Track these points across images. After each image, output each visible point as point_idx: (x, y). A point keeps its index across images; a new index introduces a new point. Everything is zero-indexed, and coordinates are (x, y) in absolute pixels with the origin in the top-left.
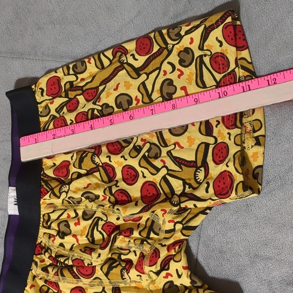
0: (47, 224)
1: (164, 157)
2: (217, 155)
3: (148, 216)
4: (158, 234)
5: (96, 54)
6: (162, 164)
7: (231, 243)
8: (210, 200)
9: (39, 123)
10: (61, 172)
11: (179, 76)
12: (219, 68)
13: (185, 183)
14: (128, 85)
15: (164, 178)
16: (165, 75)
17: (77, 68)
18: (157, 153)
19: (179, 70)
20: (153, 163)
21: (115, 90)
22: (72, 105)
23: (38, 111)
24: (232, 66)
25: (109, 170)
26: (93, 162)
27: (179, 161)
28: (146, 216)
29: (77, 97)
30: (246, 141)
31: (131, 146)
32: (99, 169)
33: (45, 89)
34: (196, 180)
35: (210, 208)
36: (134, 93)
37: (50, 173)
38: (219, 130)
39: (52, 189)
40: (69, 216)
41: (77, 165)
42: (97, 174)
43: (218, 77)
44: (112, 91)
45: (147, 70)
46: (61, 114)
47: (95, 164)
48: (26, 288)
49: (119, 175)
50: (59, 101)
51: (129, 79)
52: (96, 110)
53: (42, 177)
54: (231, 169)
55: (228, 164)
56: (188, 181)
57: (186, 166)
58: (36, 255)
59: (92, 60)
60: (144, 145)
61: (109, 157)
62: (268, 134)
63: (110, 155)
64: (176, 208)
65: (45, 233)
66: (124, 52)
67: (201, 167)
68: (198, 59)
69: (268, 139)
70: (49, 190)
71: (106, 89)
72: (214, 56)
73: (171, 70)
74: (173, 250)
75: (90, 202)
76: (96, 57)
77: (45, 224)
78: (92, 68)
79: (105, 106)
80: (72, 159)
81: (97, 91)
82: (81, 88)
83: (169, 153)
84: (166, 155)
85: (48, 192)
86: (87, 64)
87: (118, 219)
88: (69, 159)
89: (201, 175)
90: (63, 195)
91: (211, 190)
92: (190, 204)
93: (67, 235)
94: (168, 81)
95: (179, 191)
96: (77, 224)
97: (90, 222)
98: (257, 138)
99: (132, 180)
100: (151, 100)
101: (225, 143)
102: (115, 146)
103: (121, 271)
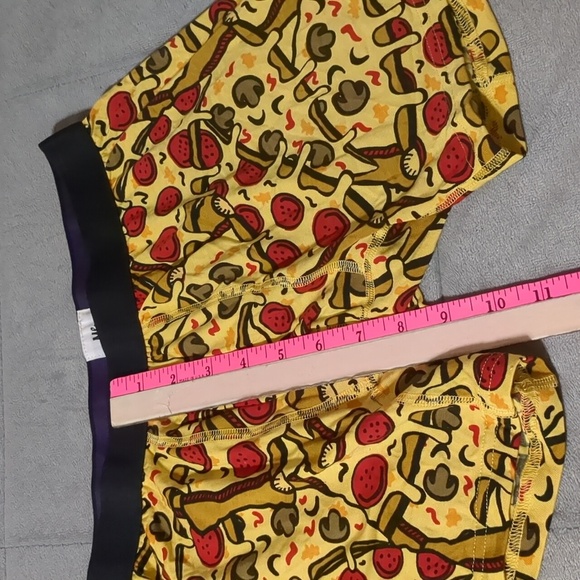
0: (159, 352)
1: (342, 156)
2: (432, 118)
3: (337, 270)
4: (363, 294)
7: (498, 262)
8: (439, 195)
9: (107, 182)
10: (164, 249)
11: (335, 14)
13: (387, 186)
14: (249, 60)
15: (351, 193)
16: (308, 21)
17: (154, 64)
18: (327, 156)
20: (323, 173)
21: (228, 75)
22: (158, 129)
23: (103, 163)
25: (247, 217)
26: (217, 210)
27: (368, 155)
28: (333, 269)
29: (165, 113)
30: (477, 73)
31: (279, 160)
32: (230, 222)
33: (107, 122)
34: (406, 175)
35: (443, 214)
36: (263, 71)
37: (146, 259)
38: (427, 76)
39: (154, 286)
40: (195, 324)
41: (190, 226)
42: (230, 233)
44: (223, 78)
45: (277, 24)
46: (143, 152)
47: (222, 214)
48: (143, 483)
49: (269, 220)
50: (135, 130)
51: (249, 48)
52: (202, 122)
53: (132, 272)
54: (463, 126)
55: (455, 121)
56: (392, 182)
57: (384, 157)
59: (178, 40)
60: (300, 151)
61: (244, 192)
62: (512, 48)
63: (243, 188)
64: (381, 233)
66: (229, 7)
67: (409, 149)
69: (515, 57)
70: (150, 290)
71: (212, 81)
73: (318, 6)
75: (227, 284)
76: (184, 33)
77: (155, 354)
78: (180, 55)
79: (216, 110)
80: (178, 221)
81: (198, 91)
82: (168, 94)
84: (342, 152)
85: (147, 294)
86: (171, 49)
87: (284, 291)
88: (174, 223)
89: (413, 163)
90: (177, 286)
91: (437, 178)
92: (405, 215)
94: (317, 30)
95: (381, 203)
96: (215, 330)
97: (236, 317)
98: (495, 62)
99: (294, 219)
100: (296, 72)
101: (442, 93)
102: (251, 173)
103: (319, 388)
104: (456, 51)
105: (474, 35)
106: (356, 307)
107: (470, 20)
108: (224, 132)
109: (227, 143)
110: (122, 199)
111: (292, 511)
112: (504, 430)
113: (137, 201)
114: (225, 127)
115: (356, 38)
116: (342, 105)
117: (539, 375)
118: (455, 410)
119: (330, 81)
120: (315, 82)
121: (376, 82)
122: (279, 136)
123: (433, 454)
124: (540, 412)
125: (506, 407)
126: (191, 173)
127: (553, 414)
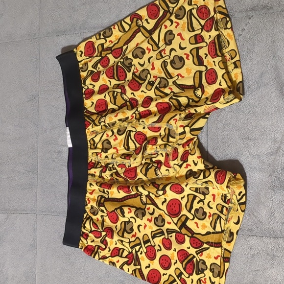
0: (94, 145)
1: (171, 85)
2: (209, 78)
3: (165, 127)
4: (174, 138)
5: (119, 21)
6: (170, 91)
10: (101, 107)
11: (176, 27)
12: (203, 16)
13: (189, 99)
17: (105, 34)
18: (165, 84)
19: (175, 22)
20: (164, 91)
22: (104, 61)
24: (212, 13)
25: (133, 103)
26: (123, 98)
27: (183, 87)
28: (163, 127)
29: (107, 55)
31: (147, 82)
32: (127, 104)
33: (84, 52)
34: (196, 96)
35: (208, 113)
36: (145, 46)
37: (93, 110)
38: (208, 60)
39: (93, 121)
40: (108, 135)
41: (113, 101)
43: (203, 22)
46: (97, 69)
47: (124, 100)
48: (86, 195)
50: (94, 60)
52: (119, 62)
53: (85, 113)
56: (191, 97)
57: (187, 88)
58: (90, 170)
59: (116, 27)
60: (156, 80)
61: (133, 93)
65: (93, 153)
66: (139, 18)
67: (198, 87)
68: (189, 12)
70: (91, 122)
71: (128, 48)
72: (199, 8)
73: (170, 24)
74: (187, 147)
76: (119, 24)
77: (92, 146)
78: (116, 32)
79: (125, 58)
80: (105, 98)
81: (122, 50)
82: (109, 49)
83: (174, 83)
84: (172, 84)
85: (91, 124)
86: (113, 29)
87: (144, 128)
89: (199, 93)
93: (109, 150)
94: (169, 32)
96: (116, 139)
98: (235, 63)
100: (159, 48)
101: (213, 69)
102: (135, 85)
103: (155, 170)
104: (219, 54)
105: (227, 50)
106: (171, 142)
107: (227, 43)
108: (128, 67)
109: (129, 72)
110: (85, 84)
111: (143, 211)
112: (224, 198)
113: (91, 87)
114: (128, 65)
115: (182, 39)
116: (173, 65)
117: (238, 179)
118: (207, 188)
119: (170, 54)
120: (165, 54)
121: (187, 58)
122: (148, 72)
123: (198, 203)
124: (237, 193)
125: (225, 191)
126: (114, 82)
127: (242, 194)
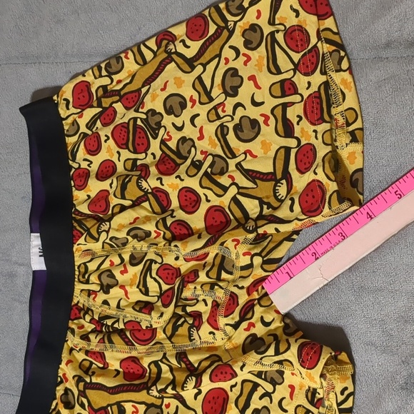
0: (84, 277)
1: (233, 171)
2: (301, 161)
3: (216, 251)
4: (231, 273)
5: (134, 46)
6: (230, 181)
8: (296, 221)
9: (65, 145)
10: (98, 205)
11: (245, 63)
12: (297, 46)
13: (262, 203)
14: (179, 83)
15: (234, 199)
16: (226, 64)
17: (111, 67)
18: (223, 168)
19: (244, 55)
20: (218, 180)
21: (162, 90)
22: (107, 116)
23: (64, 130)
24: (314, 40)
25: (161, 197)
26: (140, 188)
27: (252, 175)
28: (213, 251)
29: (114, 105)
30: (338, 138)
31: (189, 161)
32: (148, 197)
33: (71, 100)
34: (276, 197)
35: (297, 232)
36: (188, 92)
37: (84, 209)
38: (302, 129)
39: (88, 231)
40: (112, 264)
41: (118, 194)
42: (146, 204)
43: (296, 57)
44: (158, 91)
45: (203, 60)
46: (94, 130)
47: (143, 191)
48: (60, 366)
49: (175, 203)
50: (90, 113)
51: (180, 74)
52: (139, 120)
53: (73, 216)
54: (321, 176)
55: (316, 171)
56: (265, 200)
57: (262, 180)
58: (73, 320)
59: (130, 55)
60: (205, 159)
61: (160, 179)
62: (367, 125)
63: (161, 176)
64: (251, 236)
65: (82, 290)
66: (171, 39)
67: (281, 179)
68: (269, 36)
69: (367, 132)
70: (83, 232)
71: (151, 90)
72: (290, 31)
73: (235, 56)
74: (255, 293)
75: (139, 241)
76: (135, 50)
77: (81, 278)
78: (130, 65)
79: (150, 113)
80: (111, 187)
81: (140, 95)
82: (117, 93)
83: (239, 166)
84: (234, 168)
85: (83, 234)
86: (124, 60)
87: (177, 259)
88: (108, 188)
89: (282, 190)
90: (103, 236)
91: (297, 207)
92: (270, 229)
93: (112, 287)
94: (231, 72)
95: (255, 213)
96: (124, 272)
97: (140, 267)
98: (352, 133)
99: (193, 207)
100: (211, 100)
101: (310, 144)
102: (168, 165)
103: (189, 330)
104: (327, 119)
105: (340, 109)
106: (224, 280)
107: (341, 96)
108: (154, 130)
109: (155, 138)
110: (74, 160)
111: (159, 410)
112: (312, 395)
113: (84, 165)
114: (155, 127)
115: (258, 87)
116: (239, 133)
117: (341, 363)
118: (281, 373)
119: (234, 113)
120: (224, 111)
121: (266, 123)
122: (192, 143)
123: (261, 398)
124: (338, 390)
125: (315, 382)
126: (126, 154)
127: (346, 393)
